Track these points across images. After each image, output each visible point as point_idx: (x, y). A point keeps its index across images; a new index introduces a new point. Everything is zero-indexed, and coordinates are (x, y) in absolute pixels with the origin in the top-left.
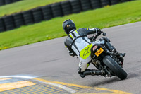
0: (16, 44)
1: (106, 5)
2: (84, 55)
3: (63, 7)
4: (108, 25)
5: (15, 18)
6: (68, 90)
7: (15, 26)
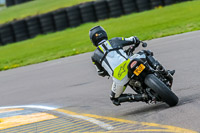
0: (31, 61)
1: (157, 6)
2: (120, 75)
3: (97, 8)
4: (161, 34)
5: (29, 24)
6: (104, 125)
7: (28, 35)
